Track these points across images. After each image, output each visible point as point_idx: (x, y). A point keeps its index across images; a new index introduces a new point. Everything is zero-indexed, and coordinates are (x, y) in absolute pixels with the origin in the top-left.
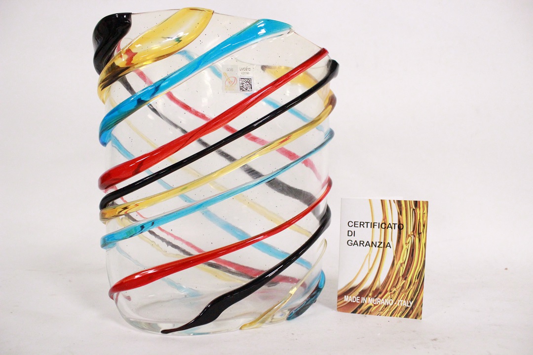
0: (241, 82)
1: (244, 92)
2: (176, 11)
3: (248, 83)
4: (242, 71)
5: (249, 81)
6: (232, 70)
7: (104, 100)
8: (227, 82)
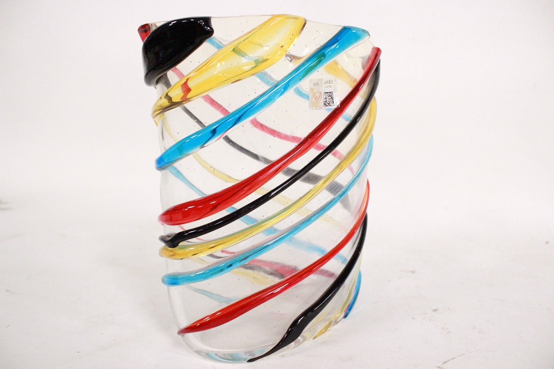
0: (325, 97)
1: (327, 107)
3: (330, 97)
4: (326, 85)
6: (318, 84)
8: (313, 98)
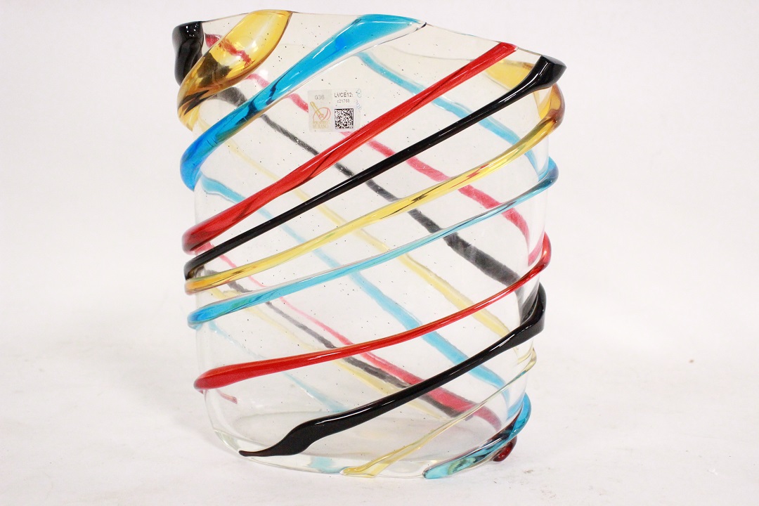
0: (337, 115)
1: (341, 130)
2: (245, 15)
3: (348, 116)
4: (338, 99)
5: (349, 113)
6: (322, 97)
7: (190, 124)
8: (316, 116)
